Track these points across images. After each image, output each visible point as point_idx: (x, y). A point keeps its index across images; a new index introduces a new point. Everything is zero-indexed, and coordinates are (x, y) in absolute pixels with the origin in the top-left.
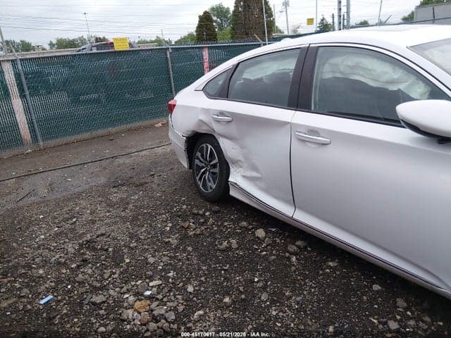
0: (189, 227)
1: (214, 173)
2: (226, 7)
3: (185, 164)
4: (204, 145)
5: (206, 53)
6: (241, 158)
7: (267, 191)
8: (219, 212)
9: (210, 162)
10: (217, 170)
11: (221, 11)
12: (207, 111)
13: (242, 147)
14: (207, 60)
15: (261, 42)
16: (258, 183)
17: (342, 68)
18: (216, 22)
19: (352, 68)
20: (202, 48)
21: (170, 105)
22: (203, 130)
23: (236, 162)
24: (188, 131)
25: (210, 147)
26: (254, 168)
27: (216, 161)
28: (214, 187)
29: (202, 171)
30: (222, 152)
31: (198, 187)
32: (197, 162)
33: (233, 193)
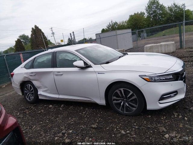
0: (26, 112)
1: (32, 93)
2: (27, 35)
3: (21, 94)
4: (27, 85)
5: (21, 55)
6: (41, 86)
7: (50, 93)
8: (36, 105)
9: (30, 90)
10: (33, 92)
11: (25, 37)
12: (27, 73)
13: (41, 82)
14: (22, 58)
15: (44, 49)
16: (48, 91)
17: (63, 56)
18: (23, 41)
19: (65, 56)
20: (20, 53)
21: (12, 74)
22: (26, 80)
23: (40, 87)
24: (20, 82)
25: (29, 85)
26: (46, 87)
27: (33, 89)
28: (33, 98)
29: (28, 94)
30: (34, 85)
31: (27, 100)
32: (25, 92)
33: (40, 98)
